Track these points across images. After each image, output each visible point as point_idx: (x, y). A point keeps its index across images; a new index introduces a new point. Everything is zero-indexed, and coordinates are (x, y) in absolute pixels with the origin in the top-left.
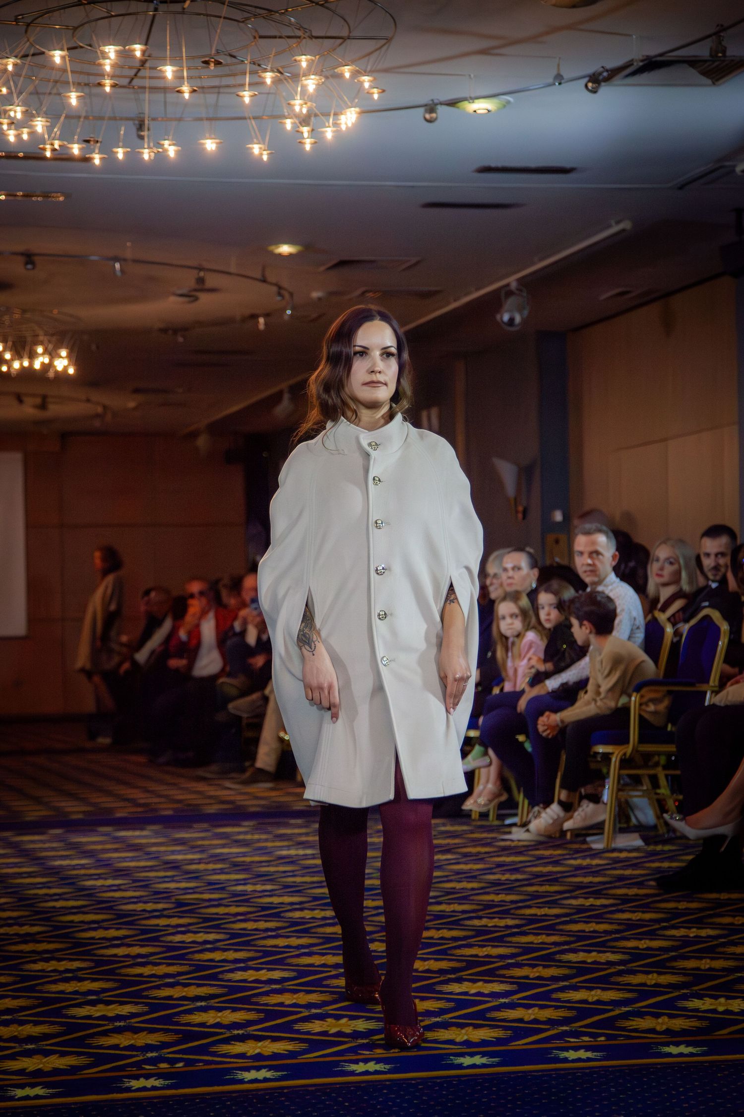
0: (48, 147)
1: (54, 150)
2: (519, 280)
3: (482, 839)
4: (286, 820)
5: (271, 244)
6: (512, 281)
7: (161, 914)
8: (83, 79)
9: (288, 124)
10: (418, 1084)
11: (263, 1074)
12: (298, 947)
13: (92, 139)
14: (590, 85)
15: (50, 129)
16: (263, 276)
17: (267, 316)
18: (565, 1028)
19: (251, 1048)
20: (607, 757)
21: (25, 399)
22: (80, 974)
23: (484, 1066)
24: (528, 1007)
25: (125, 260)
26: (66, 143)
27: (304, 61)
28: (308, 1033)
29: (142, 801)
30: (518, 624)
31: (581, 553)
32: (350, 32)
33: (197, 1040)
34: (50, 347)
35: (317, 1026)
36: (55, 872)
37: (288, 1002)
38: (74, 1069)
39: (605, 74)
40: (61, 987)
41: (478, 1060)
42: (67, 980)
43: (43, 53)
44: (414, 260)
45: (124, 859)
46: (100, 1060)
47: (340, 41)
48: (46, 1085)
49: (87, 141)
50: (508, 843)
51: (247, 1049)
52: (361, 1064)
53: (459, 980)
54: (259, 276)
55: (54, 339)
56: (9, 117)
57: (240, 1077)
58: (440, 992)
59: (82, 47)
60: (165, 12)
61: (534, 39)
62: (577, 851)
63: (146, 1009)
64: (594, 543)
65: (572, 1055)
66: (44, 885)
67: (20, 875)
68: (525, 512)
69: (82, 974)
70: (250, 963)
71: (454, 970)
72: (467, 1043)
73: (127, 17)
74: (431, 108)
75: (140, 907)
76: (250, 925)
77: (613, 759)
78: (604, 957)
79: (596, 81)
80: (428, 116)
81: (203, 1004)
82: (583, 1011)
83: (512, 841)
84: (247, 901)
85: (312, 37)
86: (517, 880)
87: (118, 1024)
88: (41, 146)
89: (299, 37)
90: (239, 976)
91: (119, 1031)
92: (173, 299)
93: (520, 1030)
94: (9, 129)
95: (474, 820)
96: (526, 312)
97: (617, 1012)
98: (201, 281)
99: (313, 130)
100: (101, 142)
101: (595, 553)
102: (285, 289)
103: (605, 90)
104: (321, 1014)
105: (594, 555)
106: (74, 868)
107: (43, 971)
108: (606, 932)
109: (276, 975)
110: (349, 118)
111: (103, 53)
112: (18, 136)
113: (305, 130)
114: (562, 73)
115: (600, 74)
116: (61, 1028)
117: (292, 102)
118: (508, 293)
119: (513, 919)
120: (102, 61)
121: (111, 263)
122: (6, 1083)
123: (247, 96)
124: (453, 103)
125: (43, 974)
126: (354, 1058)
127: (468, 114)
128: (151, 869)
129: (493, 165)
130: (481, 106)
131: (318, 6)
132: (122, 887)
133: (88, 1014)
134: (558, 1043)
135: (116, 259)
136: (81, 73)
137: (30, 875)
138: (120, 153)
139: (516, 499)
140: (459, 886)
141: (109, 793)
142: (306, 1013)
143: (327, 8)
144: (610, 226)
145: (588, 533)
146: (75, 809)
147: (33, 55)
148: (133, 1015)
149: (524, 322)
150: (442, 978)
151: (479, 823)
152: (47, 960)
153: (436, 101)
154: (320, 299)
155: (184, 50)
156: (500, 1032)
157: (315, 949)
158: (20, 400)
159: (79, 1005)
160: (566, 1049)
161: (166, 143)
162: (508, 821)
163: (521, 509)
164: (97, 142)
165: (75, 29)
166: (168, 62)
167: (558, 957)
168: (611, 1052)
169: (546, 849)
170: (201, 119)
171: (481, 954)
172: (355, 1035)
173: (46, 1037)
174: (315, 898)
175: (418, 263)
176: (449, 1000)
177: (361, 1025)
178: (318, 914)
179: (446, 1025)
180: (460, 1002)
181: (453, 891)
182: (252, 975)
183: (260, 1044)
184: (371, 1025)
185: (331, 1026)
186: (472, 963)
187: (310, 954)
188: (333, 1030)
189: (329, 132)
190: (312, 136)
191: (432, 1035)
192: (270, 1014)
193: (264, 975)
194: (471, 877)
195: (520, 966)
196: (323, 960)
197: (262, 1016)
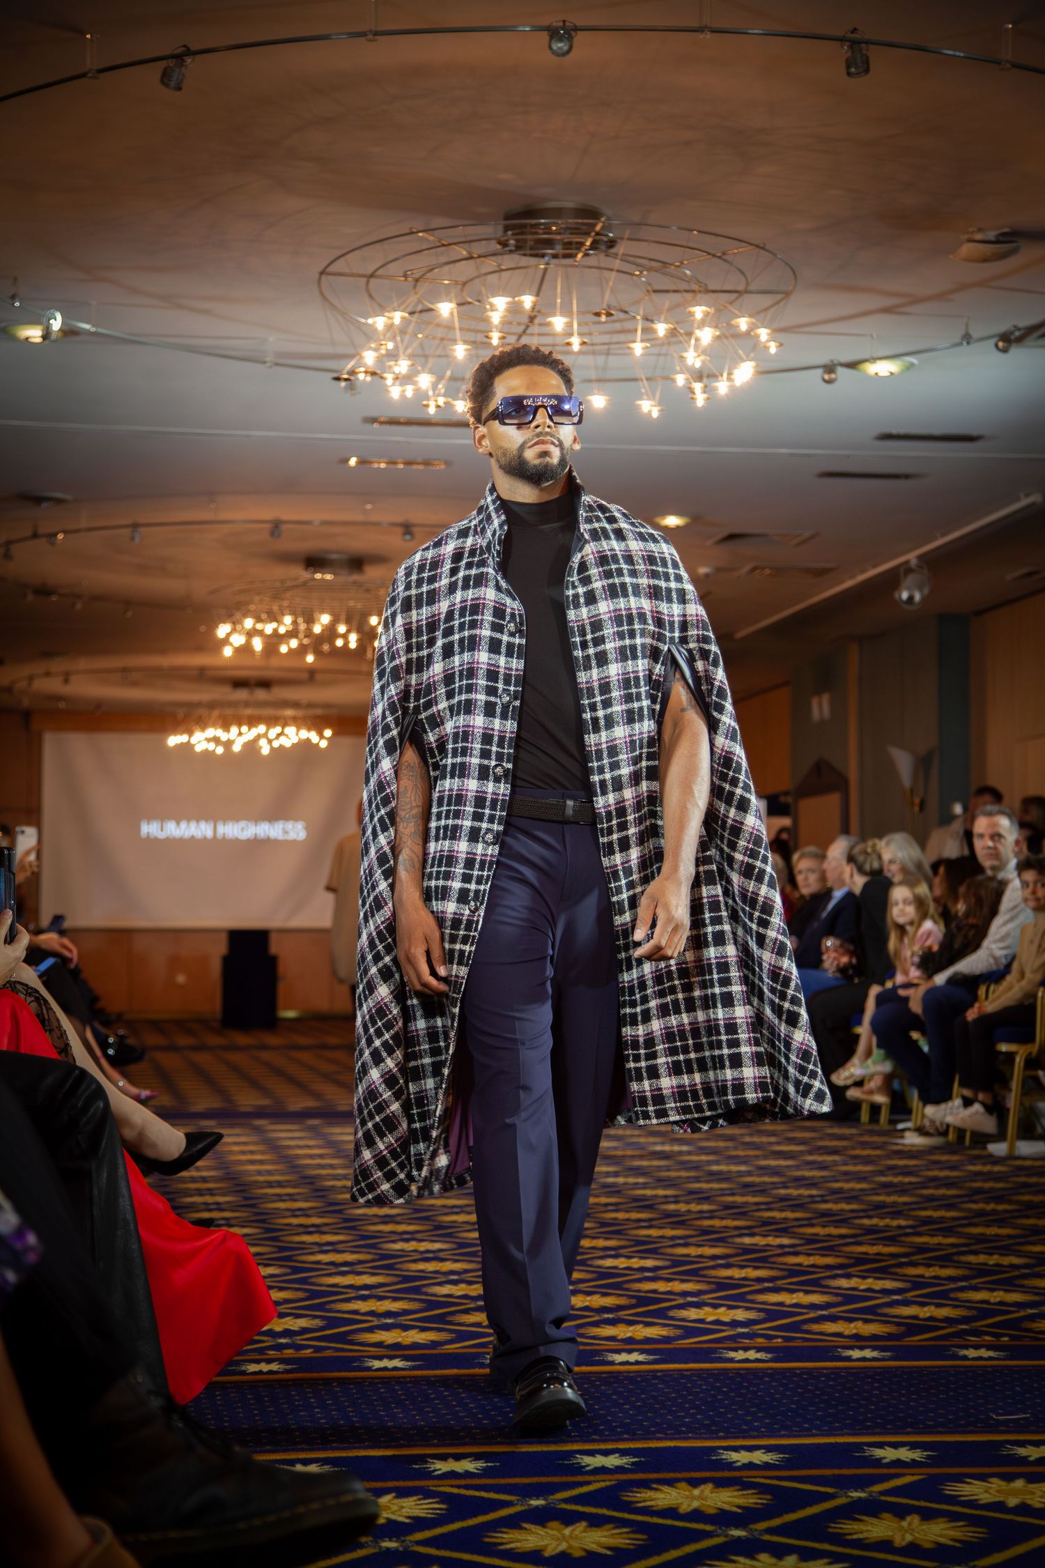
0: (432, 403)
1: (438, 407)
2: (920, 557)
3: (872, 1142)
5: (657, 516)
6: (912, 557)
8: (471, 336)
9: (680, 380)
10: (802, 1374)
11: (634, 1357)
12: (672, 1238)
14: (1001, 344)
15: (435, 386)
18: (964, 1327)
19: (622, 1331)
20: (1010, 1056)
22: (441, 1255)
23: (874, 1359)
24: (923, 1305)
26: (450, 400)
27: (699, 311)
28: (683, 1320)
30: (911, 910)
31: (981, 836)
32: (747, 284)
35: (693, 1314)
37: (662, 1289)
38: (434, 1344)
39: (1017, 334)
40: (421, 1266)
41: (868, 1353)
42: (427, 1260)
43: (431, 310)
44: (807, 534)
46: (462, 1336)
47: (735, 295)
48: (405, 1358)
51: (617, 1333)
52: (741, 1352)
53: (848, 1276)
56: (395, 372)
57: (610, 1359)
58: (828, 1287)
59: (470, 303)
60: (557, 265)
61: (941, 297)
62: (977, 1157)
64: (995, 825)
65: (971, 1353)
68: (922, 805)
69: (444, 1255)
70: (622, 1251)
71: (841, 1266)
72: (857, 1337)
73: (516, 271)
74: (830, 368)
76: (621, 1215)
77: (1018, 1059)
78: (1006, 1261)
79: (1008, 340)
80: (826, 377)
82: (985, 1311)
83: (904, 1145)
84: (619, 1192)
85: (708, 291)
86: (911, 1183)
88: (425, 403)
89: (693, 291)
90: (609, 1263)
93: (914, 1326)
94: (393, 385)
95: (864, 1124)
96: (926, 591)
97: (1022, 1314)
99: (706, 386)
101: (996, 836)
103: (1015, 352)
104: (697, 1302)
105: (996, 838)
107: (402, 1250)
108: (1009, 1237)
109: (649, 1263)
110: (744, 373)
111: (492, 305)
112: (403, 392)
113: (698, 387)
114: (972, 332)
115: (1012, 333)
116: (420, 1305)
117: (685, 355)
118: (906, 569)
119: (906, 1220)
120: (491, 314)
122: (365, 1354)
123: (638, 348)
124: (853, 365)
125: (403, 1254)
126: (734, 1345)
127: (869, 377)
129: (894, 431)
130: (883, 368)
131: (715, 259)
133: (450, 1292)
134: (957, 1341)
136: (469, 330)
139: (912, 790)
140: (846, 1186)
142: (681, 1301)
143: (725, 260)
144: (1018, 499)
145: (990, 814)
147: (421, 312)
149: (923, 599)
150: (829, 1273)
151: (869, 1127)
152: (407, 1240)
153: (835, 362)
154: (707, 575)
155: (575, 302)
156: (892, 1327)
157: (690, 1240)
159: (440, 1284)
160: (966, 1347)
162: (900, 1126)
163: (917, 801)
165: (464, 284)
166: (558, 313)
167: (956, 1258)
168: (1014, 1352)
169: (943, 1154)
170: (590, 381)
171: (871, 1252)
172: (734, 1324)
173: (406, 1312)
174: (691, 1192)
175: (812, 537)
176: (837, 1295)
177: (740, 1315)
178: (694, 1207)
179: (833, 1319)
180: (849, 1297)
181: (840, 1191)
182: (622, 1263)
183: (631, 1328)
184: (752, 1315)
185: (708, 1314)
186: (860, 1260)
187: (686, 1245)
188: (710, 1319)
189: (722, 387)
190: (704, 392)
191: (815, 1327)
192: (643, 1300)
193: (636, 1263)
194: (860, 1178)
195: (913, 1264)
196: (700, 1251)
197: (634, 1301)
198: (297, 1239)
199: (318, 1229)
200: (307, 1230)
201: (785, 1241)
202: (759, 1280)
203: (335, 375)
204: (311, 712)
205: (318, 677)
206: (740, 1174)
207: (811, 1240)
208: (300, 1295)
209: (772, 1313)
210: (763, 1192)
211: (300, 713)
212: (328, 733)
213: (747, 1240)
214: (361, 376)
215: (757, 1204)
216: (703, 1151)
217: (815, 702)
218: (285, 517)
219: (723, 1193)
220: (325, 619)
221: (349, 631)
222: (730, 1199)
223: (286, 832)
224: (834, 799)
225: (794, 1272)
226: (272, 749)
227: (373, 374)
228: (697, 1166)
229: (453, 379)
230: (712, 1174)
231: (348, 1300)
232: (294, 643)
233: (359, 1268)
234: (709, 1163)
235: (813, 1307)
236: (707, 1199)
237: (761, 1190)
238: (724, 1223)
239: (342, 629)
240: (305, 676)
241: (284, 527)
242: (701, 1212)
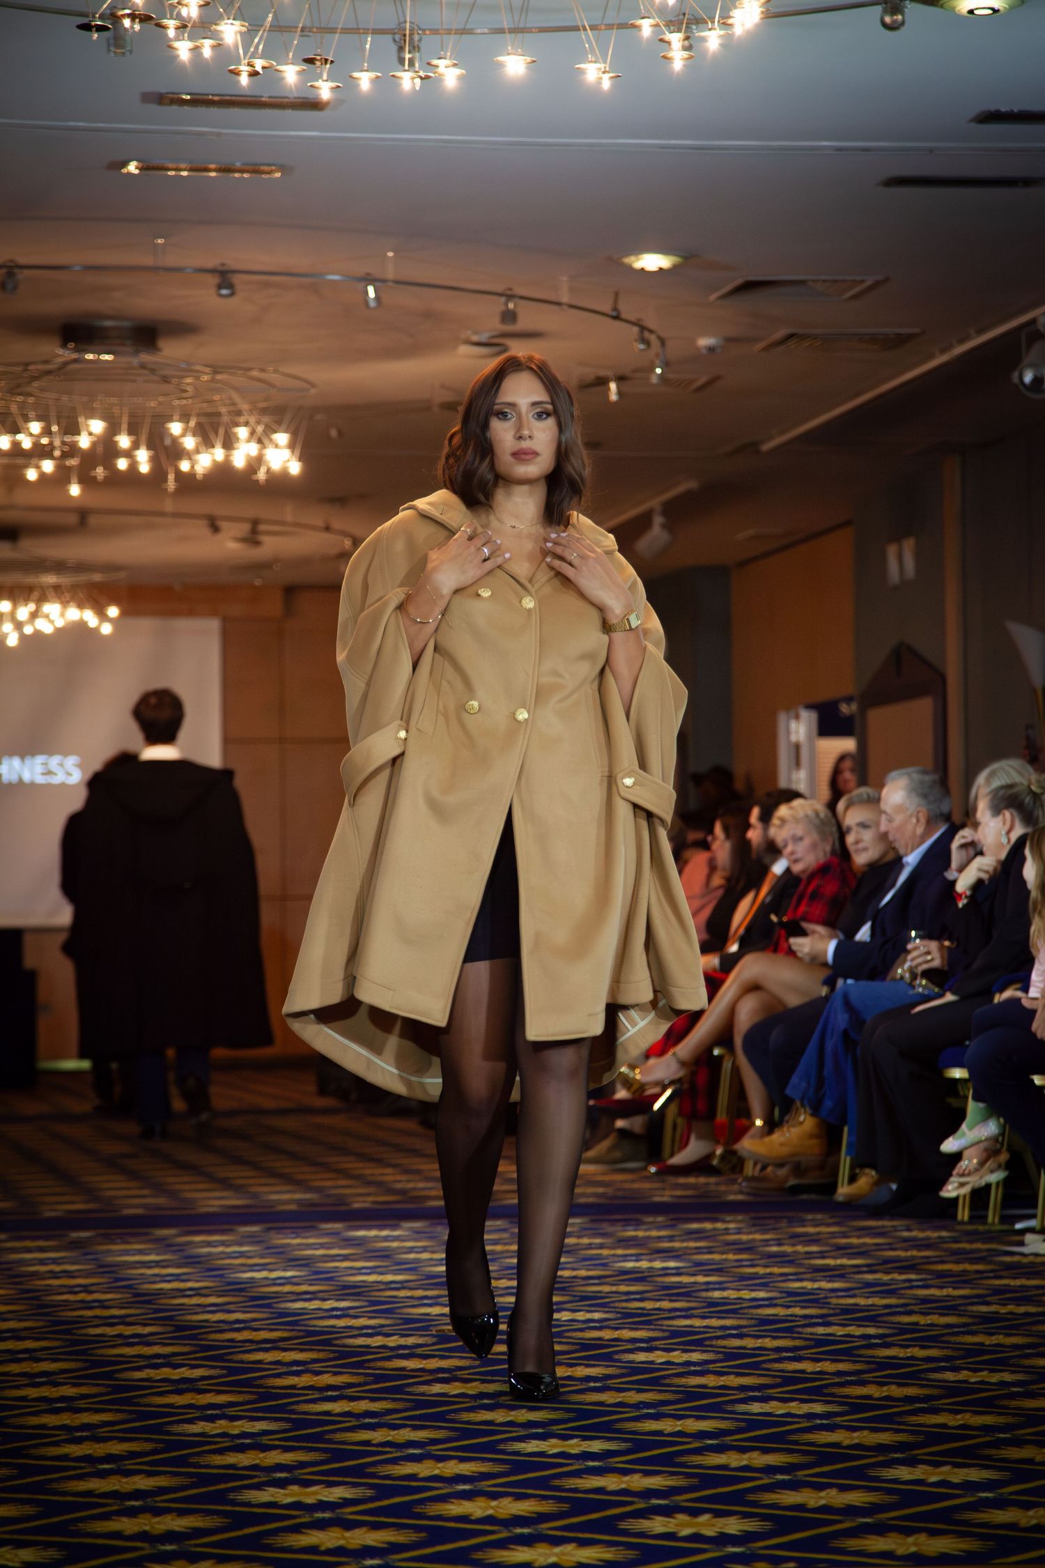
0: (244, 69)
1: (254, 74)
3: (972, 1251)
4: (638, 1216)
5: (628, 255)
7: (411, 1353)
9: (646, 27)
12: (638, 1406)
13: (318, 57)
15: (247, 37)
16: (615, 309)
17: (620, 379)
21: (224, 525)
22: (265, 1440)
24: (1027, 1506)
25: (384, 281)
26: (273, 63)
28: (642, 1535)
29: (399, 1186)
33: (451, 1542)
34: (260, 429)
35: (658, 1525)
36: (239, 1288)
37: (612, 1487)
40: (232, 1459)
42: (241, 1449)
44: (870, 280)
45: (359, 1271)
49: (310, 61)
50: (1016, 1258)
51: (534, 1557)
53: (911, 1462)
54: (607, 307)
55: (266, 419)
56: (179, 17)
58: (877, 1479)
63: (369, 1493)
66: (219, 1308)
67: (181, 1293)
69: (269, 1440)
70: (555, 1428)
71: (902, 1447)
75: (378, 1341)
80: (888, 19)
81: (467, 1487)
83: (1024, 1255)
86: (1027, 1314)
87: (320, 1515)
88: (232, 67)
90: (533, 1446)
91: (321, 1525)
92: (464, 349)
93: (1010, 1541)
94: (177, 39)
95: (962, 1223)
98: (510, 316)
99: (687, 39)
100: (332, 62)
102: (651, 331)
104: (666, 1506)
106: (274, 1282)
107: (203, 1434)
109: (596, 1446)
110: (748, 14)
112: (196, 50)
113: (676, 39)
116: (222, 1520)
119: (1013, 1372)
121: (361, 285)
125: (203, 1440)
127: (960, 17)
128: (402, 1285)
129: (1004, 108)
132: (351, 1312)
133: (272, 1499)
135: (369, 279)
137: (197, 1292)
138: (365, 80)
140: (923, 1320)
141: (345, 1174)
142: (641, 1505)
146: (285, 1197)
148: (347, 1502)
150: (881, 1458)
151: (970, 1228)
152: (212, 1419)
154: (711, 349)
156: (974, 1543)
157: (665, 1409)
158: (215, 529)
159: (258, 1486)
161: (442, 63)
162: (1020, 1226)
164: (326, 60)
170: (501, 31)
171: (952, 1423)
172: (723, 1539)
173: (197, 1533)
174: (675, 1334)
175: (877, 284)
176: (889, 1492)
177: (733, 1526)
178: (677, 1357)
179: (881, 1530)
180: (910, 1495)
181: (914, 1328)
182: (554, 1446)
183: (557, 1550)
184: (751, 1526)
185: (683, 1525)
186: (935, 1436)
187: (657, 1417)
188: (685, 1532)
189: (713, 40)
190: (685, 49)
191: (853, 1544)
192: (580, 1504)
193: (575, 1446)
194: (946, 1307)
195: (1018, 1443)
196: (679, 1426)
197: (565, 1507)
198: (34, 1421)
199: (70, 1405)
200: (51, 1406)
201: (818, 1408)
202: (769, 1470)
203: (84, 20)
204: (82, 578)
205: (93, 520)
206: (757, 1303)
207: (857, 1406)
208: (29, 1510)
209: (784, 1522)
210: (790, 1331)
211: (64, 580)
212: (113, 612)
213: (756, 1408)
214: (127, 23)
215: (778, 1350)
216: (700, 1268)
217: (892, 551)
218: (22, 260)
219: (726, 1333)
220: (97, 426)
221: (136, 446)
222: (736, 1343)
223: (49, 773)
224: (923, 707)
225: (826, 1455)
226: (23, 637)
227: (145, 19)
228: (686, 1293)
229: (277, 28)
230: (712, 1304)
231: (106, 1517)
232: (48, 466)
233: (129, 1465)
234: (708, 1287)
235: (850, 1511)
236: (699, 1344)
237: (785, 1327)
238: (722, 1381)
239: (124, 441)
240: (72, 519)
241: (22, 275)
242: (688, 1363)
